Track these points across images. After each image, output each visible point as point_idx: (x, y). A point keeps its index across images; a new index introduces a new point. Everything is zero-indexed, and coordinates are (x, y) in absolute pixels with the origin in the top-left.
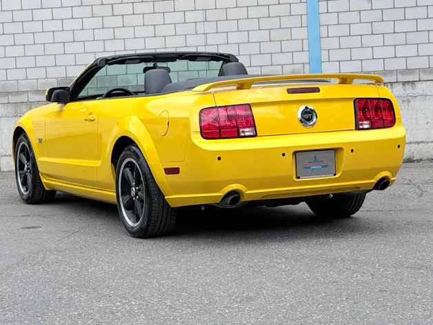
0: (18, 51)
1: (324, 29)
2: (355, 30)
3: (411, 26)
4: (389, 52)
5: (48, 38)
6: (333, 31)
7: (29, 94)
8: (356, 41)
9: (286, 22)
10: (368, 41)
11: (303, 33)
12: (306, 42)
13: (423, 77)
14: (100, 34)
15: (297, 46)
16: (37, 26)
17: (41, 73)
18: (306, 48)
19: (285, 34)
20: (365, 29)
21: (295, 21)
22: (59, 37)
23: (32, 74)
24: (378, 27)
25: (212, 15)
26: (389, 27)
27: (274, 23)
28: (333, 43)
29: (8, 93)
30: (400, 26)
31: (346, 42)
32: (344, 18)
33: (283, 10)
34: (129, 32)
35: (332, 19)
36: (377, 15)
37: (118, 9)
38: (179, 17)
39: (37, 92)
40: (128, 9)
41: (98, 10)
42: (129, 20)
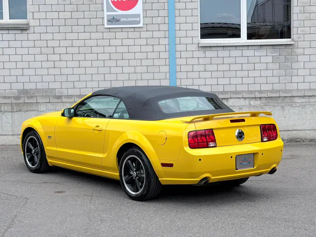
1: (178, 67)
2: (196, 68)
3: (226, 67)
4: (214, 81)
6: (184, 68)
8: (196, 75)
9: (157, 62)
10: (203, 75)
11: (166, 69)
12: (168, 74)
13: (233, 96)
15: (163, 76)
16: (6, 58)
17: (8, 86)
18: (168, 77)
19: (156, 69)
20: (202, 68)
21: (162, 62)
24: (209, 67)
25: (113, 56)
26: (214, 67)
27: (150, 62)
28: (183, 75)
30: (221, 67)
31: (191, 75)
32: (190, 61)
33: (155, 55)
34: (63, 64)
35: (183, 61)
36: (208, 61)
37: (57, 50)
38: (94, 56)
39: (5, 97)
40: (63, 50)
41: (44, 50)
42: (64, 57)
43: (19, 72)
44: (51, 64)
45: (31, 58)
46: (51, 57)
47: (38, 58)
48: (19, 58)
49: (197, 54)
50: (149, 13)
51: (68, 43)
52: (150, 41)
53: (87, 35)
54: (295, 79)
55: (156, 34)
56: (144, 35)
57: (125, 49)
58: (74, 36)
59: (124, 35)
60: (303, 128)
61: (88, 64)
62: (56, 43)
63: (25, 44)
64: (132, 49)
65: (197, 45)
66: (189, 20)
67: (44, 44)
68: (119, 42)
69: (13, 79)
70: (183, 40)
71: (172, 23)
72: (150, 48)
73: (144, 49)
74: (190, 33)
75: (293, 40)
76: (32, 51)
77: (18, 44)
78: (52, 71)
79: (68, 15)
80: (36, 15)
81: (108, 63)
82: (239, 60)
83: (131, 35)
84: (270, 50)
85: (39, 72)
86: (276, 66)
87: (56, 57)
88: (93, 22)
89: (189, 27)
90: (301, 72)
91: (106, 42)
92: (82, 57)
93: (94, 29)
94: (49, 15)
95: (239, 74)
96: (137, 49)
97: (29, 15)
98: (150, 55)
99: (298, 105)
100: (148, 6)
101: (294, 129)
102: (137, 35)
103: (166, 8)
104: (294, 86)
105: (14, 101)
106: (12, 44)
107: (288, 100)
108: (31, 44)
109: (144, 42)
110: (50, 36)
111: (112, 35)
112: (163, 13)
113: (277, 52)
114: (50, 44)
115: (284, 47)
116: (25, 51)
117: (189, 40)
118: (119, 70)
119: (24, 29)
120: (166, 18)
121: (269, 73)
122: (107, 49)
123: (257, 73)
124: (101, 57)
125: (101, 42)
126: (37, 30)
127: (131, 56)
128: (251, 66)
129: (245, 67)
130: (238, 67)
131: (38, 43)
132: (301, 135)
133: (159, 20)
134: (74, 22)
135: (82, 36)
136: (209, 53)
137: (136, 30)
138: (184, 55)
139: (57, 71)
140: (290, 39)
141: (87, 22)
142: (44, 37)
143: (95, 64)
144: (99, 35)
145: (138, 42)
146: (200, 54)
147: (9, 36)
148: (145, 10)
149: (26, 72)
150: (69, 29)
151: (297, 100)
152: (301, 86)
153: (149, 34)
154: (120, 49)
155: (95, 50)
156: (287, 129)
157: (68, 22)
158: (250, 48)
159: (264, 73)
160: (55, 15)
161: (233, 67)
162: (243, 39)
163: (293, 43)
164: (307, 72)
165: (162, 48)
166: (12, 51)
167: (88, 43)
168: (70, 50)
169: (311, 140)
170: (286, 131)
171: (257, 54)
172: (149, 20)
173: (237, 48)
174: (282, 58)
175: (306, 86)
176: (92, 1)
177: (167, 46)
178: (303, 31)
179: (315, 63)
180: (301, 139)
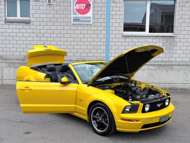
0: (11, 46)
1: (111, 47)
5: (22, 42)
6: (113, 47)
7: (14, 60)
8: (120, 51)
9: (99, 43)
10: (124, 51)
11: (104, 47)
12: (105, 50)
15: (102, 51)
16: (18, 38)
17: (18, 54)
18: (105, 52)
19: (99, 47)
20: (123, 48)
21: (102, 43)
22: (25, 42)
23: (15, 54)
24: (127, 47)
25: (75, 39)
27: (95, 43)
28: (113, 51)
29: (7, 59)
31: (117, 51)
32: (117, 44)
33: (98, 40)
36: (127, 44)
38: (65, 39)
39: (17, 59)
40: (49, 35)
41: (39, 35)
42: (49, 39)
43: (25, 46)
45: (31, 39)
47: (35, 39)
48: (25, 39)
49: (121, 40)
50: (96, 17)
51: (52, 31)
52: (96, 32)
53: (61, 28)
54: (174, 55)
55: (100, 28)
56: (93, 28)
57: (82, 36)
58: (55, 27)
59: (82, 28)
60: (178, 82)
61: (62, 43)
62: (44, 31)
63: (28, 31)
64: (86, 36)
65: (121, 35)
66: (118, 21)
67: (38, 31)
68: (79, 32)
69: (22, 50)
70: (114, 32)
71: (108, 23)
72: (95, 36)
73: (93, 36)
74: (118, 28)
75: (174, 34)
76: (32, 35)
77: (24, 31)
79: (52, 16)
81: (72, 43)
83: (85, 28)
84: (161, 39)
87: (45, 39)
88: (65, 20)
89: (117, 24)
90: (178, 52)
91: (72, 32)
92: (59, 39)
93: (65, 24)
94: (42, 16)
96: (89, 36)
97: (31, 15)
98: (96, 40)
99: (176, 69)
101: (172, 82)
102: (89, 28)
103: (105, 14)
104: (174, 59)
105: (22, 62)
106: (21, 31)
107: (170, 67)
108: (31, 31)
109: (92, 32)
110: (41, 27)
111: (75, 28)
112: (104, 17)
113: (165, 40)
114: (42, 31)
115: (169, 37)
116: (28, 35)
117: (117, 32)
118: (79, 47)
119: (28, 23)
120: (105, 20)
122: (73, 36)
124: (69, 39)
125: (69, 32)
126: (35, 23)
127: (86, 40)
131: (35, 31)
132: (176, 86)
133: (101, 20)
134: (55, 20)
135: (59, 28)
136: (128, 40)
137: (88, 25)
138: (114, 40)
140: (173, 33)
141: (62, 20)
142: (39, 27)
143: (66, 43)
144: (68, 28)
145: (89, 32)
146: (123, 40)
147: (20, 26)
148: (93, 15)
149: (28, 46)
150: (52, 24)
151: (175, 67)
152: (178, 60)
153: (95, 28)
154: (79, 36)
155: (66, 35)
156: (168, 82)
157: (52, 20)
158: (150, 37)
160: (45, 16)
162: (147, 32)
163: (174, 35)
164: (181, 52)
165: (102, 36)
166: (21, 35)
167: (62, 32)
168: (52, 35)
169: (182, 89)
170: (168, 83)
171: (154, 41)
173: (143, 37)
174: (168, 44)
175: (180, 60)
176: (65, 9)
177: (105, 35)
178: (180, 29)
179: (186, 47)
180: (176, 88)
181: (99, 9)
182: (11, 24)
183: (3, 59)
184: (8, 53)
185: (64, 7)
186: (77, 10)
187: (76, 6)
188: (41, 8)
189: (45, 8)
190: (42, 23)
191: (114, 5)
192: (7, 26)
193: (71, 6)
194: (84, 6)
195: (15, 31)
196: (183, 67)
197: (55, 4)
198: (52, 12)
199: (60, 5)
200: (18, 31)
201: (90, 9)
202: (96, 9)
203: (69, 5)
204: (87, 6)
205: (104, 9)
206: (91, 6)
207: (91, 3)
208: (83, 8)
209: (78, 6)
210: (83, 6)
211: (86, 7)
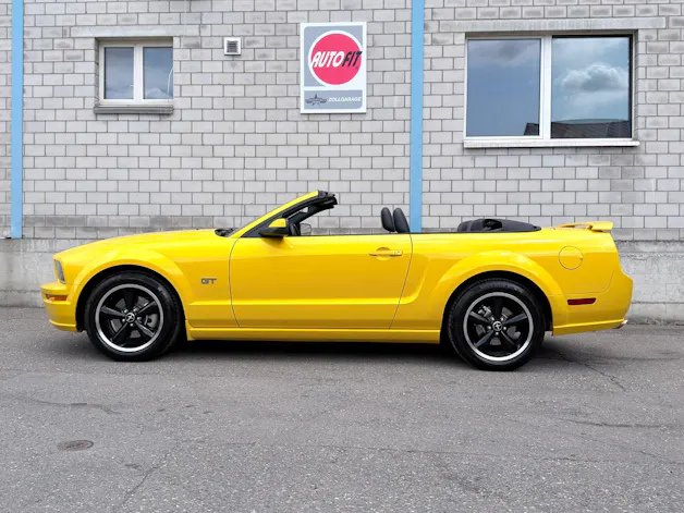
0: (111, 186)
1: (426, 185)
3: (512, 186)
5: (144, 174)
6: (435, 186)
8: (457, 198)
9: (388, 175)
10: (469, 198)
11: (404, 186)
12: (407, 196)
14: (198, 174)
15: (399, 198)
16: (133, 163)
17: (133, 210)
18: (407, 201)
19: (387, 187)
20: (467, 186)
21: (398, 174)
22: (155, 175)
23: (124, 210)
24: (479, 186)
25: (313, 163)
26: (490, 186)
27: (376, 175)
28: (435, 198)
29: (97, 229)
30: (502, 186)
31: (447, 198)
32: (447, 174)
33: (387, 162)
34: (228, 175)
35: (434, 174)
36: (479, 173)
37: (219, 151)
38: (281, 163)
39: (130, 229)
40: (229, 151)
41: (198, 151)
42: (229, 163)
43: (155, 186)
44: (207, 174)
45: (175, 163)
46: (208, 162)
47: (187, 162)
48: (154, 163)
49: (458, 162)
50: (378, 90)
51: (238, 139)
52: (378, 138)
53: (269, 127)
54: (639, 209)
55: (389, 126)
56: (367, 126)
57: (334, 151)
58: (249, 127)
59: (333, 126)
60: (655, 298)
61: (271, 175)
62: (217, 139)
63: (166, 139)
64: (346, 151)
65: (459, 146)
66: (448, 101)
67: (196, 139)
68: (324, 139)
69: (144, 198)
70: (436, 138)
71: (416, 108)
72: (377, 150)
73: (367, 151)
74: (448, 125)
75: (636, 139)
76: (176, 151)
77: (154, 138)
78: (208, 186)
79: (239, 91)
80: (187, 91)
81: (304, 175)
82: (536, 174)
83: (345, 126)
84: (594, 156)
85: (187, 187)
86: (606, 185)
87: (218, 163)
88: (282, 103)
89: (447, 113)
90: (650, 197)
91: (302, 139)
92: (260, 163)
93: (282, 115)
94: (208, 91)
95: (535, 198)
96: (355, 151)
97: (176, 90)
98: (377, 163)
99: (645, 256)
100: (377, 77)
102: (355, 126)
103: (408, 80)
104: (638, 223)
106: (145, 138)
107: (625, 247)
108: (175, 139)
109: (367, 139)
110: (207, 127)
111: (312, 126)
112: (403, 89)
113: (607, 160)
114: (208, 139)
115: (620, 151)
116: (165, 151)
117: (446, 137)
118: (323, 187)
119: (164, 113)
120: (408, 98)
121: (593, 198)
122: (304, 151)
123: (569, 198)
124: (292, 163)
125: (293, 139)
126: (186, 115)
127: (345, 163)
128: (558, 185)
129: (547, 185)
130: (535, 186)
131: (187, 139)
132: (651, 311)
133: (396, 101)
134: (249, 102)
135: (261, 127)
136: (482, 161)
137: (354, 118)
138: (436, 162)
139: (217, 187)
140: (630, 138)
141: (271, 103)
142: (198, 127)
143: (282, 175)
144: (290, 127)
145: (356, 139)
146: (467, 161)
147: (141, 124)
148: (370, 84)
149: (165, 186)
150: (239, 115)
151: (642, 247)
152: (652, 223)
153: (377, 126)
154: (325, 151)
155: (282, 151)
157: (239, 103)
158: (556, 151)
159: (582, 197)
160: (218, 91)
161: (524, 186)
162: (544, 138)
163: (634, 144)
164: (662, 197)
165: (398, 150)
166: (144, 151)
167: (272, 139)
168: (240, 151)
169: (668, 322)
171: (569, 162)
172: (377, 101)
173: (533, 151)
174: (617, 172)
175: (659, 223)
176: (280, 67)
177: (407, 147)
178: (656, 123)
179: (677, 181)
180: (649, 319)
181: (388, 65)
182: (113, 118)
183: (86, 229)
184: (103, 210)
185: (276, 63)
186: (316, 70)
187: (315, 60)
188: (207, 67)
189: (218, 67)
190: (208, 115)
191: (435, 51)
192: (100, 126)
193: (298, 60)
194: (340, 57)
195: (124, 139)
196: (671, 248)
197: (248, 54)
198: (239, 79)
199: (264, 56)
200: (133, 139)
201: (358, 68)
202: (379, 65)
203: (291, 55)
204: (350, 56)
205: (404, 65)
206: (364, 56)
207: (363, 48)
208: (336, 65)
209: (320, 60)
210: (336, 58)
211: (346, 59)
